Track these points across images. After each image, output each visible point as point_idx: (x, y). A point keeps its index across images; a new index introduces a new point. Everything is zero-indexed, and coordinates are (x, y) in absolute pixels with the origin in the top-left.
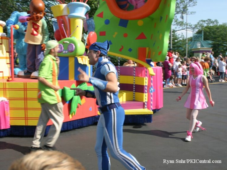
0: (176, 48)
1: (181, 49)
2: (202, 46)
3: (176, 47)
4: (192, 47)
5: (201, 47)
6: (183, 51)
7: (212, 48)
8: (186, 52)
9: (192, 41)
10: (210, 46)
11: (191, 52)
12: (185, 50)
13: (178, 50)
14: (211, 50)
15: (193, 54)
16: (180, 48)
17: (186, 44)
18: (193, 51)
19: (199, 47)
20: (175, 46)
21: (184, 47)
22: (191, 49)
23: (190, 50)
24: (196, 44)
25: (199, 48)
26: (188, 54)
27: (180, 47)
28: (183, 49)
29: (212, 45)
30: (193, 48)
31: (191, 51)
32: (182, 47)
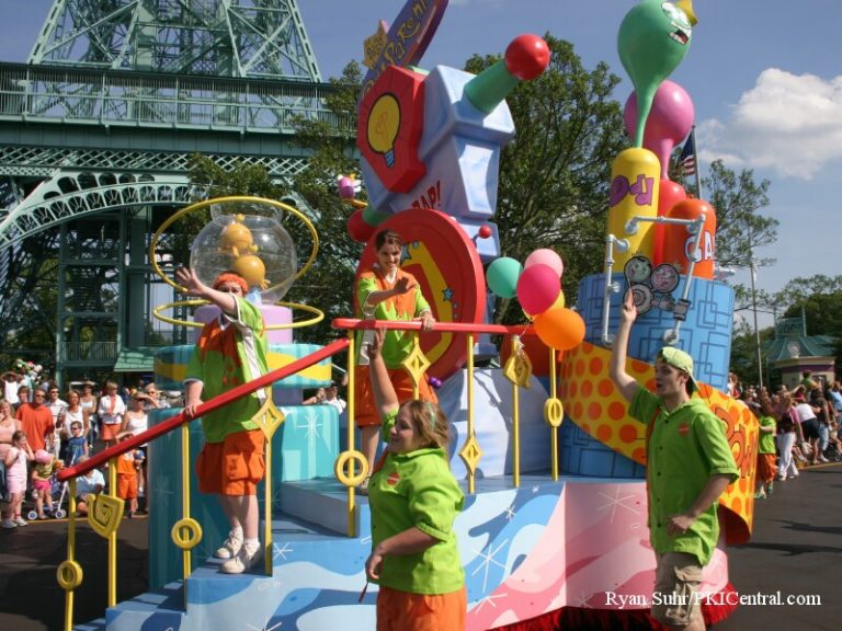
2: (804, 352)
4: (777, 357)
5: (800, 356)
6: (750, 369)
7: (835, 358)
8: (758, 370)
9: (774, 339)
10: (829, 350)
11: (774, 371)
12: (756, 365)
14: (833, 363)
15: (781, 376)
16: (742, 360)
17: (756, 349)
18: (779, 366)
19: (797, 357)
21: (752, 355)
22: (773, 361)
23: (771, 365)
24: (786, 348)
25: (796, 360)
26: (764, 376)
28: (749, 364)
29: (834, 349)
30: (778, 360)
31: (772, 368)
32: (745, 357)
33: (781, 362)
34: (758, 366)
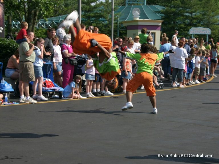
0: (93, 19)
1: (104, 21)
2: (143, 15)
3: (92, 17)
4: (125, 18)
5: (140, 18)
6: (106, 26)
7: (162, 21)
8: (112, 27)
9: (124, 5)
10: (159, 16)
11: (123, 28)
12: (110, 23)
13: (97, 24)
14: (160, 24)
15: (126, 31)
16: (101, 19)
18: (125, 25)
19: (138, 19)
20: (91, 14)
21: (109, 17)
23: (121, 23)
24: (132, 12)
25: (137, 21)
26: (115, 31)
27: (101, 16)
28: (106, 22)
29: (163, 15)
30: (126, 21)
31: (122, 26)
32: (104, 18)
33: (127, 22)
34: (112, 24)
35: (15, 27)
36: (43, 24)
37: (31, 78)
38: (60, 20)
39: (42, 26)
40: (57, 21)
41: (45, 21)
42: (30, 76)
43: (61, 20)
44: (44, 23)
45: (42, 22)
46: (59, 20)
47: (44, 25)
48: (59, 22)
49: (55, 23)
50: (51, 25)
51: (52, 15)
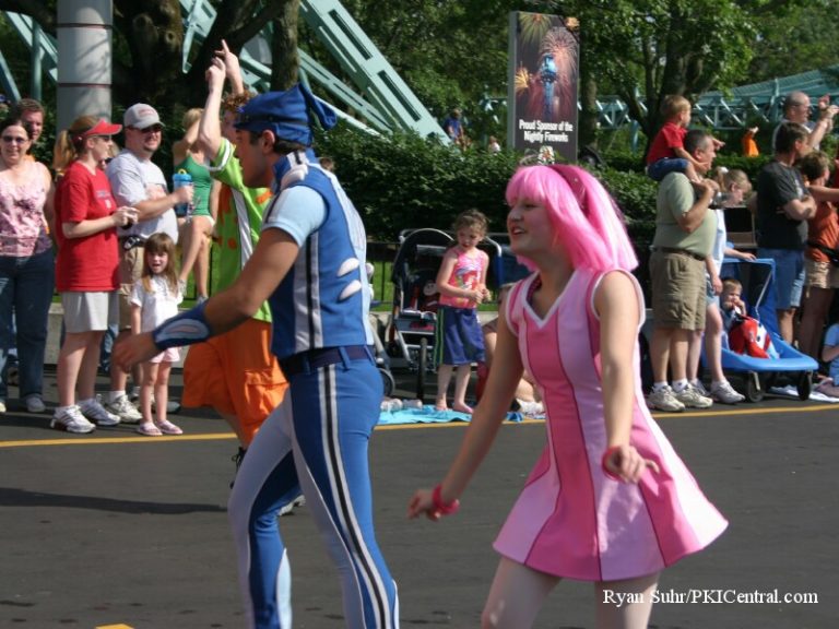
35: (604, 122)
36: (709, 110)
37: (675, 315)
38: (777, 94)
39: (707, 117)
40: (765, 101)
41: (717, 100)
42: (674, 309)
43: (781, 97)
44: (713, 108)
45: (706, 103)
46: (774, 93)
47: (711, 115)
48: (772, 101)
49: (758, 106)
50: (740, 116)
51: (744, 78)
